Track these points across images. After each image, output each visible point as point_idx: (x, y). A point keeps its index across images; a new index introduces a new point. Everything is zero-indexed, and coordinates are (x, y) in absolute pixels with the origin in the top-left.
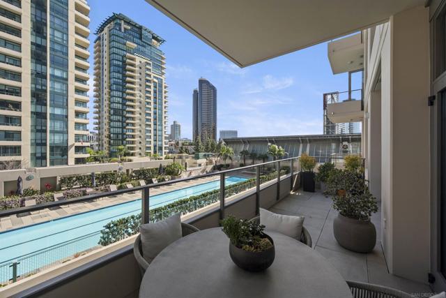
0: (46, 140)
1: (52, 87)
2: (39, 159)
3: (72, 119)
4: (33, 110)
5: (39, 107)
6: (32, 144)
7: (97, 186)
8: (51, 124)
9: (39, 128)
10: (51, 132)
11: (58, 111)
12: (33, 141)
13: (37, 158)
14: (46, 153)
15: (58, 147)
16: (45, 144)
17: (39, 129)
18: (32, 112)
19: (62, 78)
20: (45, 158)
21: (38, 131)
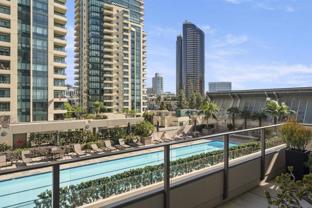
0: (30, 96)
1: (35, 45)
2: (24, 114)
3: (52, 75)
4: (20, 68)
5: (24, 65)
6: (18, 100)
7: (63, 144)
8: (34, 81)
9: (24, 85)
10: (34, 88)
11: (39, 68)
12: (20, 98)
13: (23, 114)
14: (30, 109)
15: (39, 103)
16: (29, 100)
17: (25, 87)
18: (18, 70)
19: (43, 35)
20: (30, 114)
21: (23, 88)
